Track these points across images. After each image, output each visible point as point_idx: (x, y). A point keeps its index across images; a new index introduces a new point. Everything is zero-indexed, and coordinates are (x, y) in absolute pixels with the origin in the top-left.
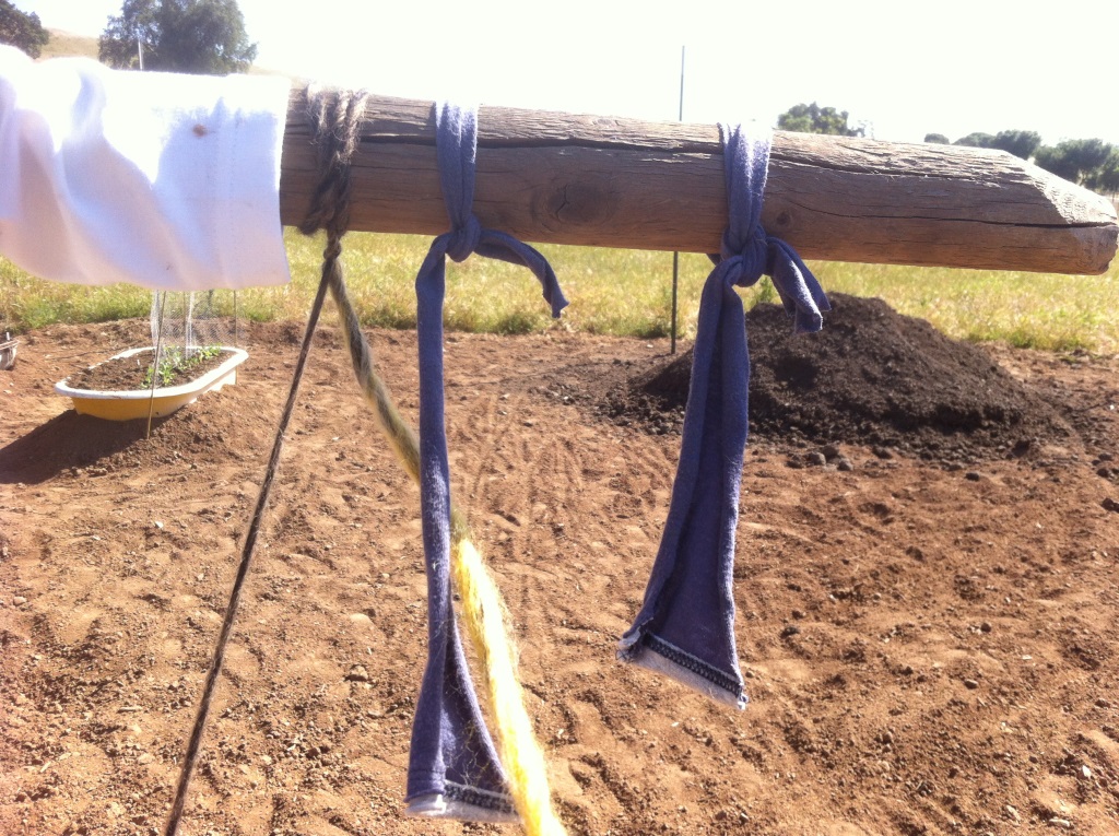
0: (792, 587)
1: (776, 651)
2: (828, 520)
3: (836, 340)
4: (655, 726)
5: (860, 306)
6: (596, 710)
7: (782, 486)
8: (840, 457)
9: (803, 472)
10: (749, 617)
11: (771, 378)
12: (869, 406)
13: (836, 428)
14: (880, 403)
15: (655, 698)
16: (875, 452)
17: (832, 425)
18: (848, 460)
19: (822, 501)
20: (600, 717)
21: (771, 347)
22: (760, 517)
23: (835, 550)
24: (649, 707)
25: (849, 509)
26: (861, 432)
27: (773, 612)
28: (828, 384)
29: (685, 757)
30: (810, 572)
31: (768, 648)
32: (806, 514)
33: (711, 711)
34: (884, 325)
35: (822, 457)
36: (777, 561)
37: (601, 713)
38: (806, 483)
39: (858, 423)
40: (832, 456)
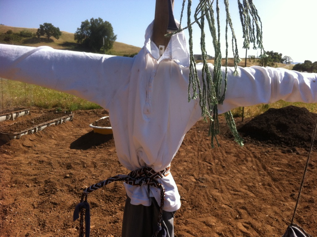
0: (291, 184)
1: (289, 200)
2: (296, 167)
3: (293, 119)
4: (262, 215)
5: (300, 110)
6: (246, 211)
7: (282, 158)
8: (297, 151)
9: (287, 155)
10: (281, 191)
11: (275, 129)
12: (303, 137)
13: (294, 143)
14: (307, 137)
15: (261, 209)
16: (306, 150)
17: (293, 142)
18: (299, 152)
19: (294, 162)
20: (247, 213)
21: (275, 120)
22: (278, 166)
23: (301, 175)
24: (259, 211)
25: (301, 165)
26: (301, 144)
27: (287, 190)
28: (291, 131)
29: (271, 223)
30: (295, 180)
31: (287, 199)
32: (290, 166)
33: (276, 213)
34: (306, 115)
35: (292, 151)
36: (286, 177)
37: (247, 212)
38: (288, 158)
39: (301, 142)
40: (294, 150)
